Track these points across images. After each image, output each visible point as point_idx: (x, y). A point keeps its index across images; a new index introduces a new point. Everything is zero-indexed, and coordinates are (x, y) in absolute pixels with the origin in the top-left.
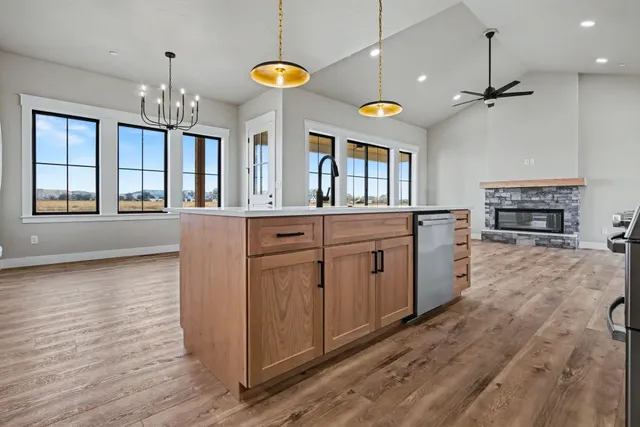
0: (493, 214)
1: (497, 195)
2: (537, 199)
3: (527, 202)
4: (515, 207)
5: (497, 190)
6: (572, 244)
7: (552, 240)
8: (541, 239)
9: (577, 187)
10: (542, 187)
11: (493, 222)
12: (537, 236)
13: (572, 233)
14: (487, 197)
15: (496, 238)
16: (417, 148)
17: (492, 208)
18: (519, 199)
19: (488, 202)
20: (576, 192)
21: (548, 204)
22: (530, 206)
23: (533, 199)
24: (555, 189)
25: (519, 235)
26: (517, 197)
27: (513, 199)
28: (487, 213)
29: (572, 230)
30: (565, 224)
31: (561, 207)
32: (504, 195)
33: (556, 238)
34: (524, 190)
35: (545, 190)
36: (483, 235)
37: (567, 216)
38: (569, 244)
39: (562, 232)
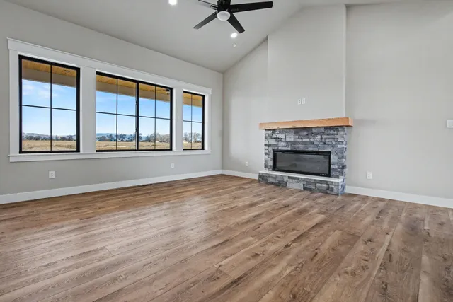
0: (271, 156)
1: (274, 136)
2: (308, 140)
3: (299, 143)
4: (289, 149)
5: (274, 131)
6: (335, 190)
7: (318, 185)
8: (309, 182)
9: (342, 127)
10: (312, 128)
11: (271, 164)
12: (304, 180)
13: (337, 177)
14: (266, 138)
15: (271, 180)
16: (210, 91)
17: (270, 149)
18: (293, 140)
19: (267, 143)
20: (342, 133)
21: (317, 146)
22: (301, 147)
23: (304, 140)
24: (323, 130)
25: (289, 177)
26: (290, 138)
27: (288, 140)
28: (266, 154)
29: (338, 173)
30: (332, 167)
31: (329, 150)
32: (280, 136)
33: (321, 182)
34: (297, 131)
35: (314, 131)
36: (260, 176)
37: (334, 158)
38: (332, 190)
39: (329, 175)
